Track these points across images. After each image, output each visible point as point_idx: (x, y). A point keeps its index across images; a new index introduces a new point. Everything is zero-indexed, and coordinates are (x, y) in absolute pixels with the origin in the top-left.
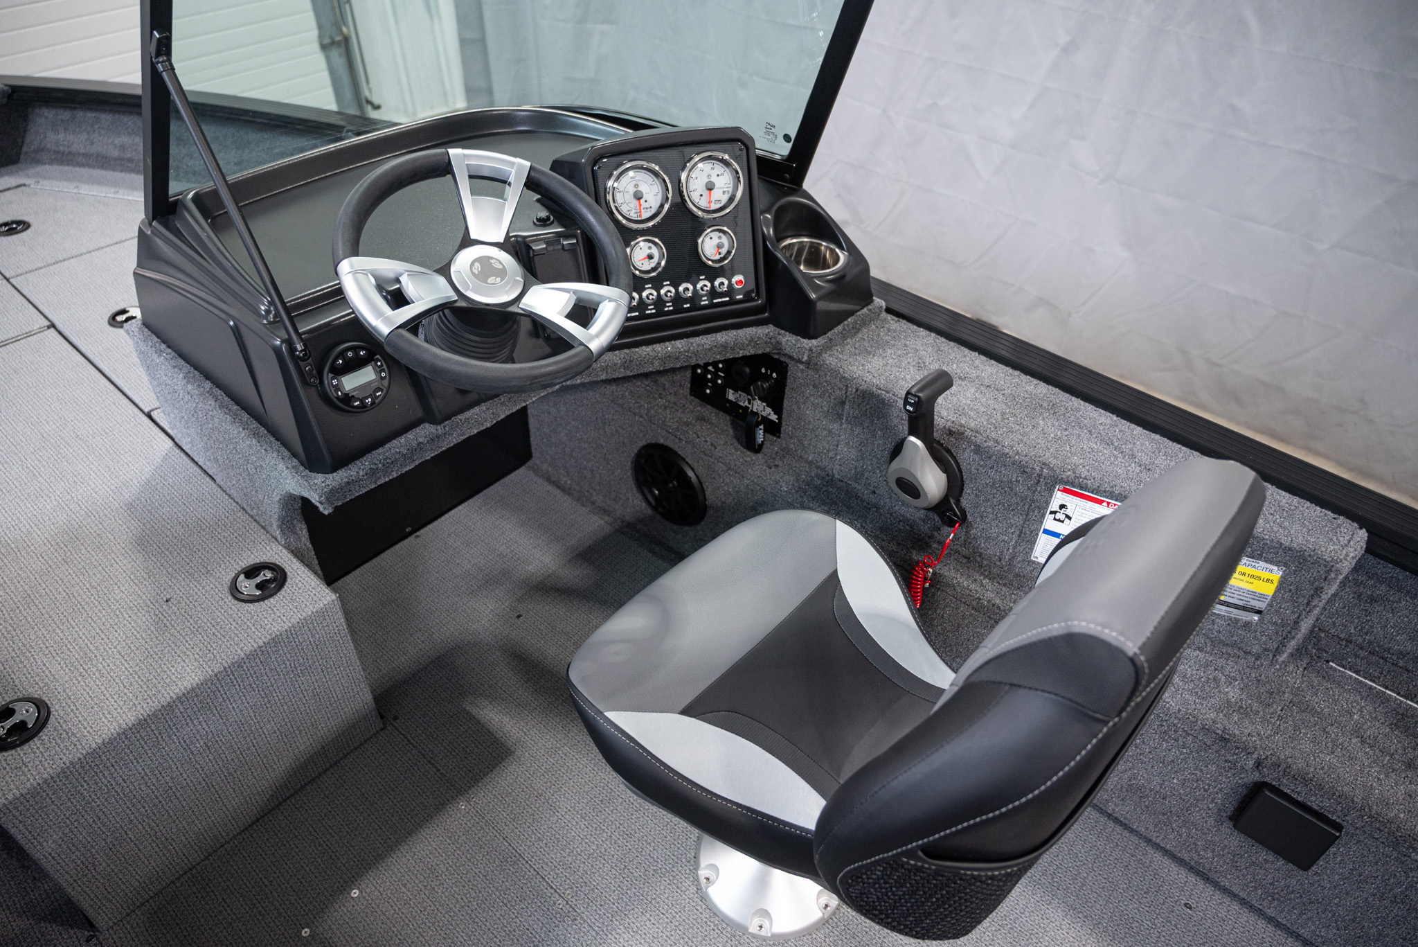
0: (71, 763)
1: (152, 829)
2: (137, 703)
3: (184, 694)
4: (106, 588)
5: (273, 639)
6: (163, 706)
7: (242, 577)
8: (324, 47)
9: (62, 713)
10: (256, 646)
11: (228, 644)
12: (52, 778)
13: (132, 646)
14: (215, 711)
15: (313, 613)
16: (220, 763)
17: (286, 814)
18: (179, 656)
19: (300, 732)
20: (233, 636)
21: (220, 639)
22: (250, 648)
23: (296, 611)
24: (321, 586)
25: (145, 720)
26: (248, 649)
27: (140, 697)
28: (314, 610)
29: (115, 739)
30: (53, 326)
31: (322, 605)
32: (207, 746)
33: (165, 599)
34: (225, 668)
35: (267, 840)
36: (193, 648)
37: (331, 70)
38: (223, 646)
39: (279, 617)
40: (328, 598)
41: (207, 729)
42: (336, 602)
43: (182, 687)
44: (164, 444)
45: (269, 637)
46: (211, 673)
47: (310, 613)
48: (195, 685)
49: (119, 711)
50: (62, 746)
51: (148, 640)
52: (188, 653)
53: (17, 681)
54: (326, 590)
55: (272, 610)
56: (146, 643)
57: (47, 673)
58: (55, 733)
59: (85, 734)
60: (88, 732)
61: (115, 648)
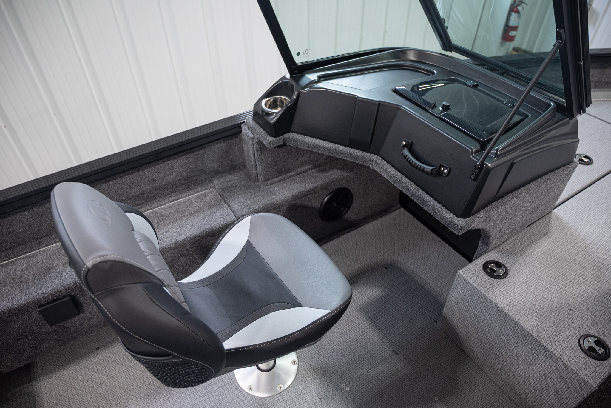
0: (480, 291)
1: (470, 330)
2: (511, 307)
3: (518, 324)
5: (558, 358)
6: (511, 317)
7: (596, 339)
9: (502, 283)
10: (552, 350)
11: (550, 338)
12: (473, 286)
13: (541, 300)
14: (518, 340)
15: (581, 376)
16: (500, 350)
17: (491, 387)
18: (539, 319)
19: (526, 385)
21: (553, 334)
22: (550, 348)
23: (579, 367)
24: (601, 379)
25: (503, 312)
26: (549, 347)
27: (513, 308)
28: (582, 376)
29: (493, 303)
31: (587, 380)
32: (504, 341)
33: (571, 308)
34: (536, 338)
36: (544, 323)
38: (548, 336)
39: (573, 359)
40: (593, 383)
41: (510, 339)
42: (592, 388)
43: (521, 322)
45: (559, 355)
46: (532, 333)
47: (580, 374)
48: (524, 327)
49: (506, 301)
50: (487, 286)
51: (545, 306)
52: (541, 322)
53: (516, 266)
54: (599, 382)
55: (577, 356)
56: (544, 305)
57: (521, 274)
58: (492, 283)
59: (493, 292)
60: (494, 293)
61: (539, 294)
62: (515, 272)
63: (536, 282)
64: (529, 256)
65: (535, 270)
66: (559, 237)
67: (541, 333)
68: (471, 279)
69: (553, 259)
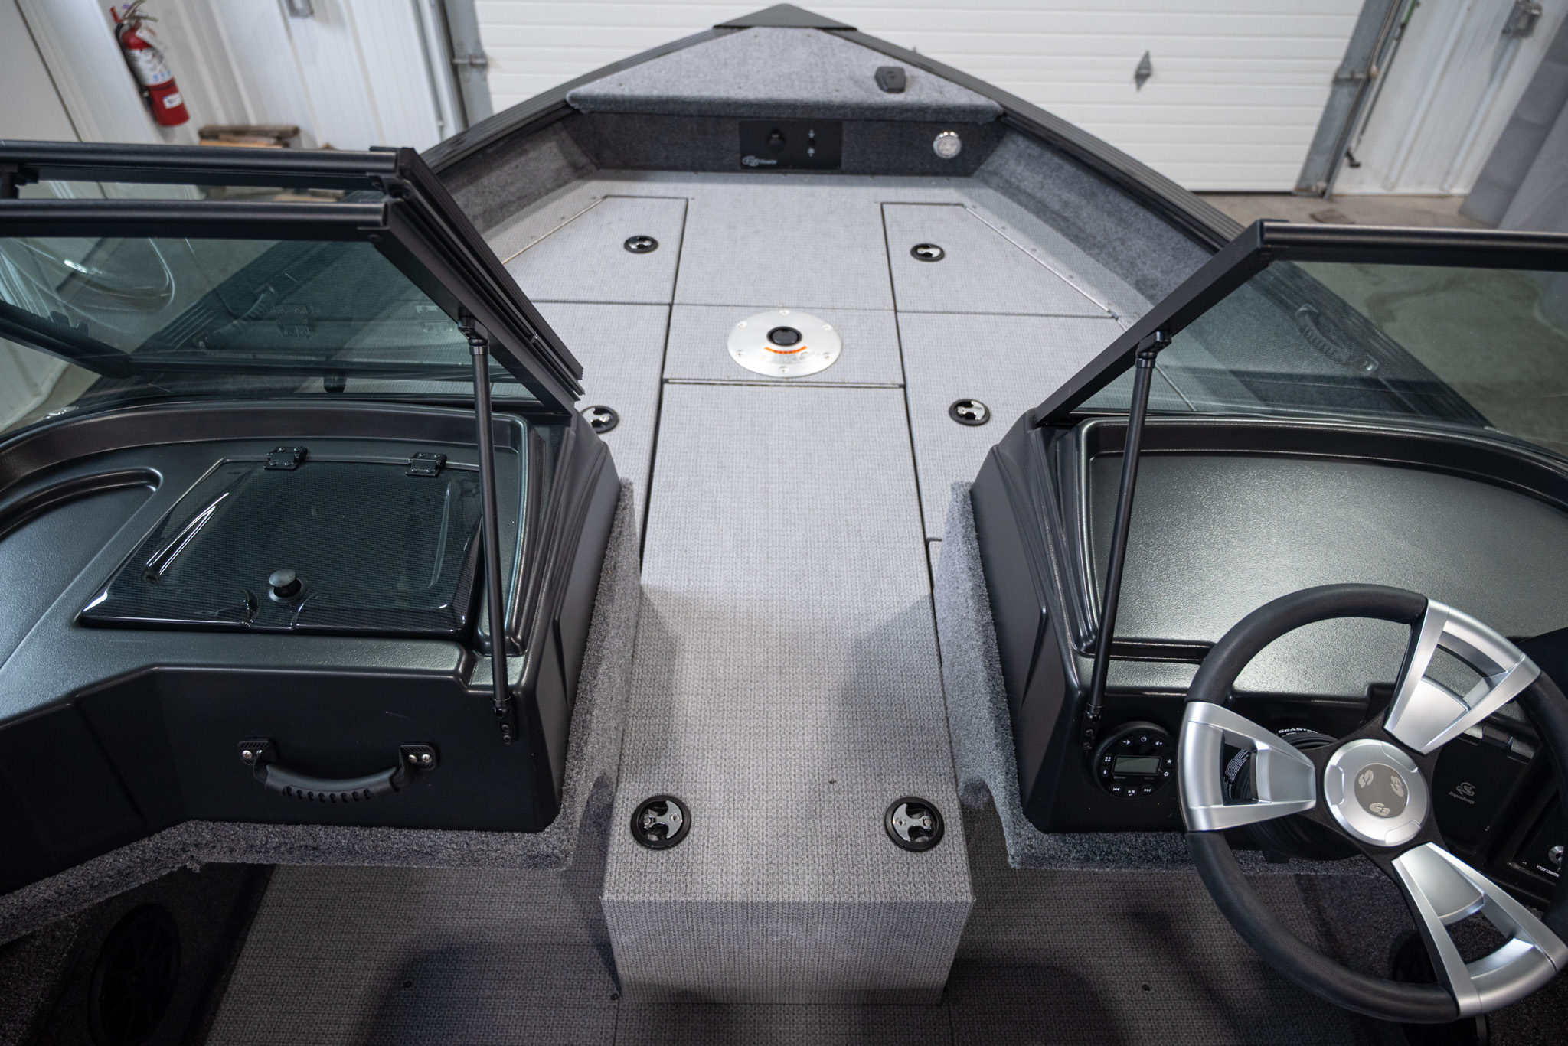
0: (675, 901)
1: (702, 968)
2: (750, 881)
3: (789, 903)
4: (794, 726)
5: (891, 904)
6: (767, 902)
7: (904, 806)
8: (1337, 81)
9: (696, 841)
10: (873, 900)
11: (852, 877)
12: (656, 903)
13: (780, 811)
14: (805, 925)
15: (941, 902)
16: (783, 958)
17: (809, 1020)
18: (808, 857)
19: (864, 972)
20: (861, 871)
21: (849, 865)
22: (867, 899)
23: (928, 888)
24: (966, 876)
25: (747, 904)
26: (865, 898)
27: (755, 877)
28: (944, 901)
29: (717, 904)
30: (904, 387)
31: (954, 901)
32: (781, 942)
33: (831, 779)
34: (835, 903)
35: (781, 1032)
36: (822, 857)
37: (1330, 108)
38: (847, 877)
39: (910, 883)
40: (964, 898)
41: (790, 932)
42: (968, 905)
43: (792, 895)
44: (922, 588)
45: (889, 899)
46: (821, 899)
47: (939, 901)
48: (802, 902)
49: (734, 877)
50: (678, 877)
51: (794, 816)
52: (816, 859)
53: (685, 776)
54: (968, 885)
55: (909, 869)
56: (792, 817)
57: (708, 786)
58: (681, 859)
59: (700, 880)
60: (702, 880)
61: (767, 802)
62: (696, 791)
63: (743, 779)
64: (688, 730)
65: (719, 752)
66: (698, 639)
67: (834, 883)
68: (639, 893)
69: (726, 697)
